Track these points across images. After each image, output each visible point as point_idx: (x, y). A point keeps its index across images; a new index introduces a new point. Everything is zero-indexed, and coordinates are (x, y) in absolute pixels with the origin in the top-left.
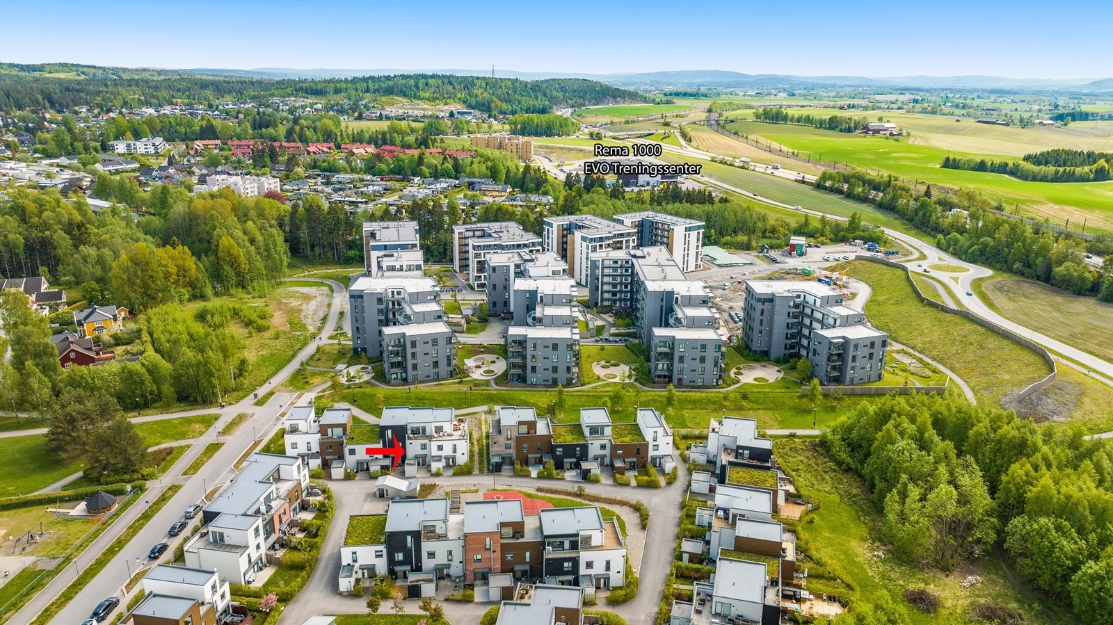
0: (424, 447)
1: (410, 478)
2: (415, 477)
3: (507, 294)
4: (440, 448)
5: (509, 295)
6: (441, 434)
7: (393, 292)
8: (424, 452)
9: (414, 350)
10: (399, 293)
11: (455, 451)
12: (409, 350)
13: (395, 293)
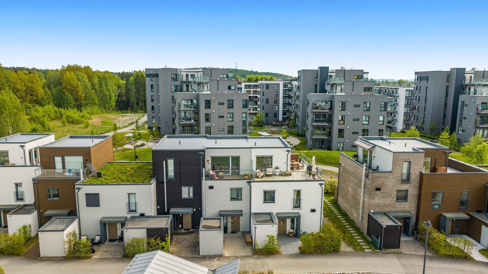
0: (236, 195)
1: (211, 257)
2: (220, 256)
3: (277, 107)
4: (269, 197)
5: (278, 108)
6: (269, 171)
7: (187, 75)
8: (235, 206)
9: (208, 111)
10: (193, 76)
11: (297, 204)
12: (203, 111)
13: (190, 76)
